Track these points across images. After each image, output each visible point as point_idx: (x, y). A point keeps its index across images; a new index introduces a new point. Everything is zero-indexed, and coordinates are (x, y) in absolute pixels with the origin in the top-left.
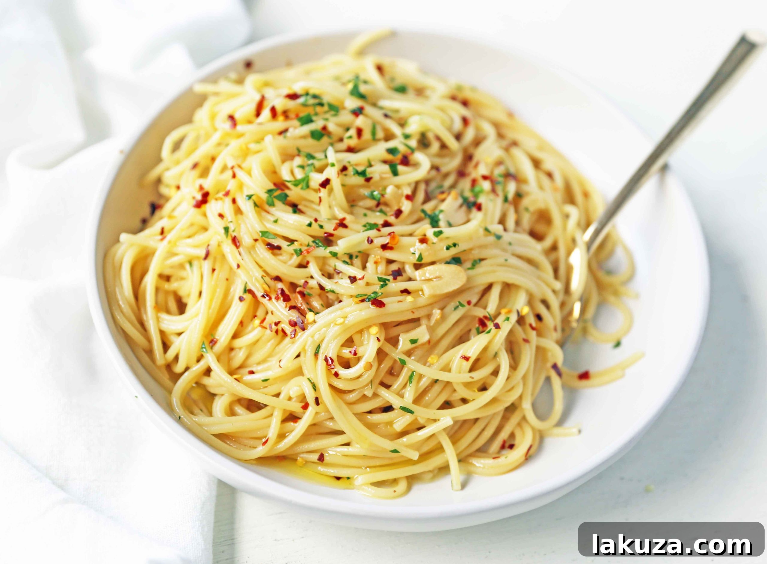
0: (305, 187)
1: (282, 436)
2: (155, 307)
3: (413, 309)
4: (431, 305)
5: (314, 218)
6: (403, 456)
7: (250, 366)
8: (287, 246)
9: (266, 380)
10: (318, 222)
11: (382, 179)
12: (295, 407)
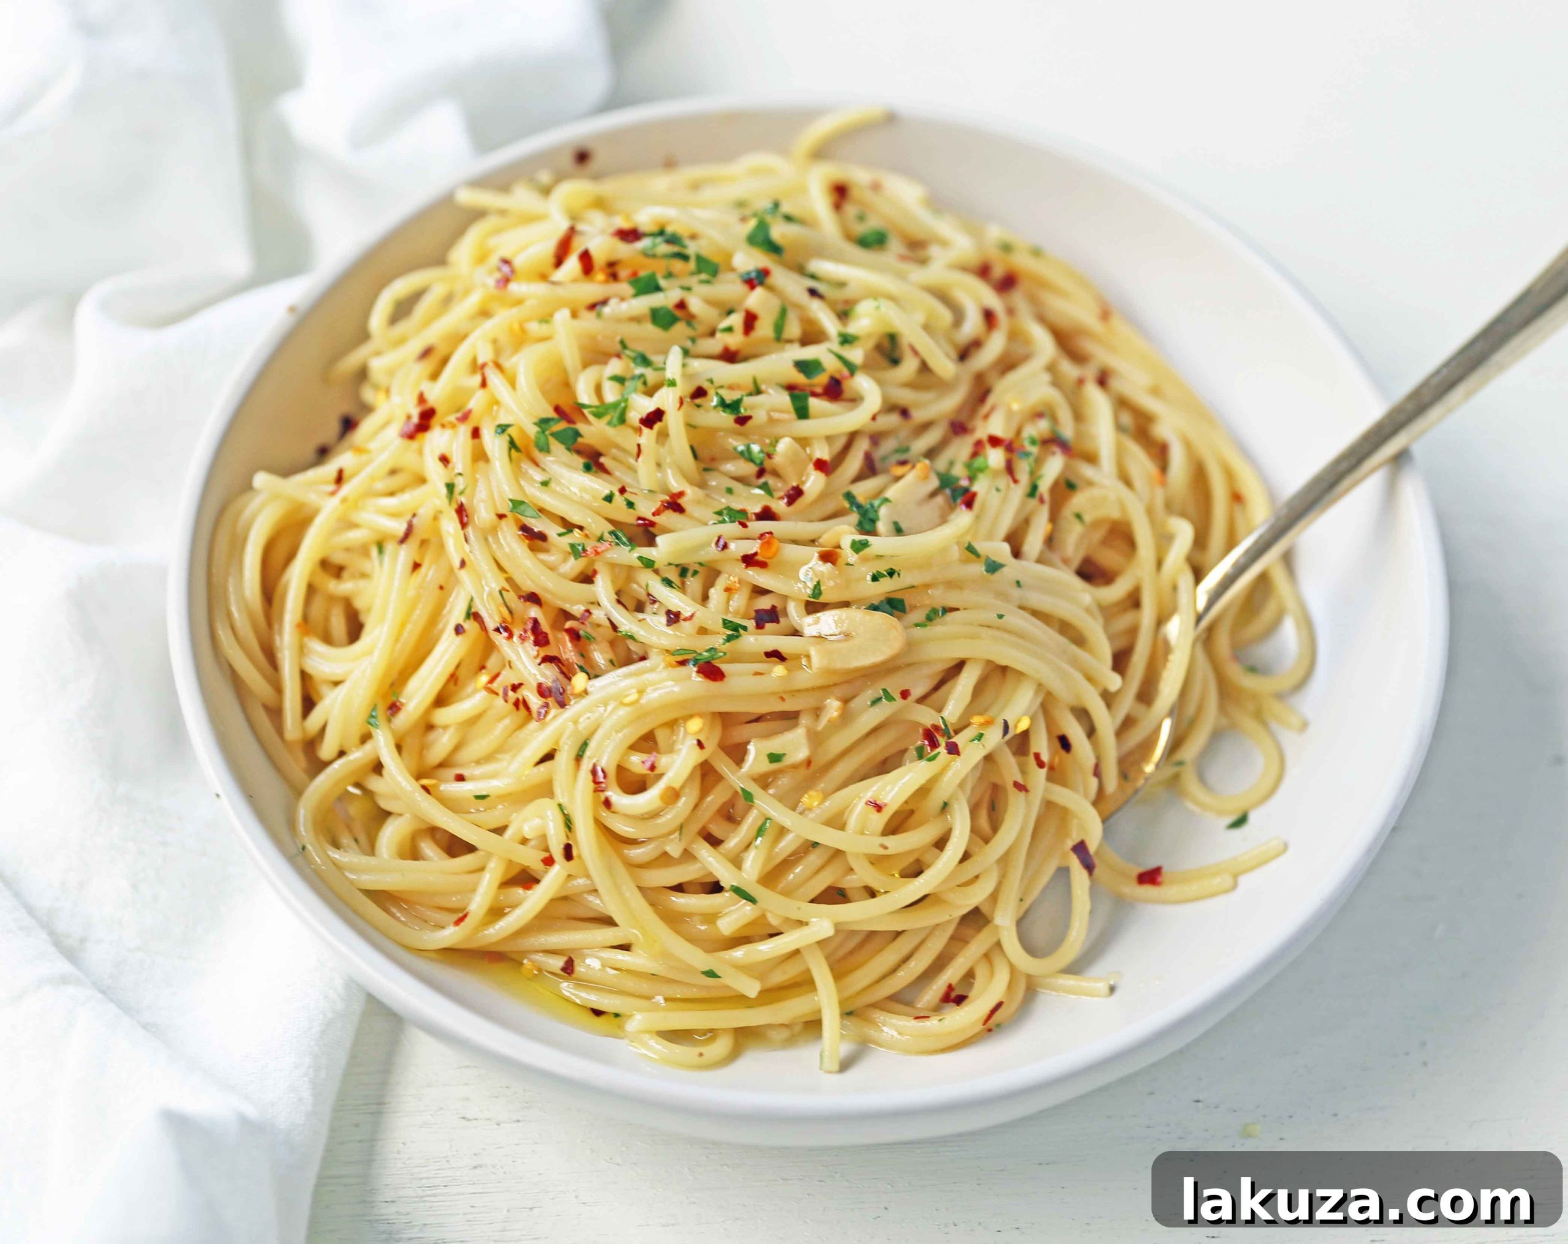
0: (615, 421)
1: (496, 912)
2: (299, 626)
3: (785, 692)
4: (825, 689)
5: (620, 486)
6: (728, 987)
7: (461, 766)
8: (557, 536)
9: (483, 797)
10: (626, 495)
11: (771, 421)
12: (531, 859)
